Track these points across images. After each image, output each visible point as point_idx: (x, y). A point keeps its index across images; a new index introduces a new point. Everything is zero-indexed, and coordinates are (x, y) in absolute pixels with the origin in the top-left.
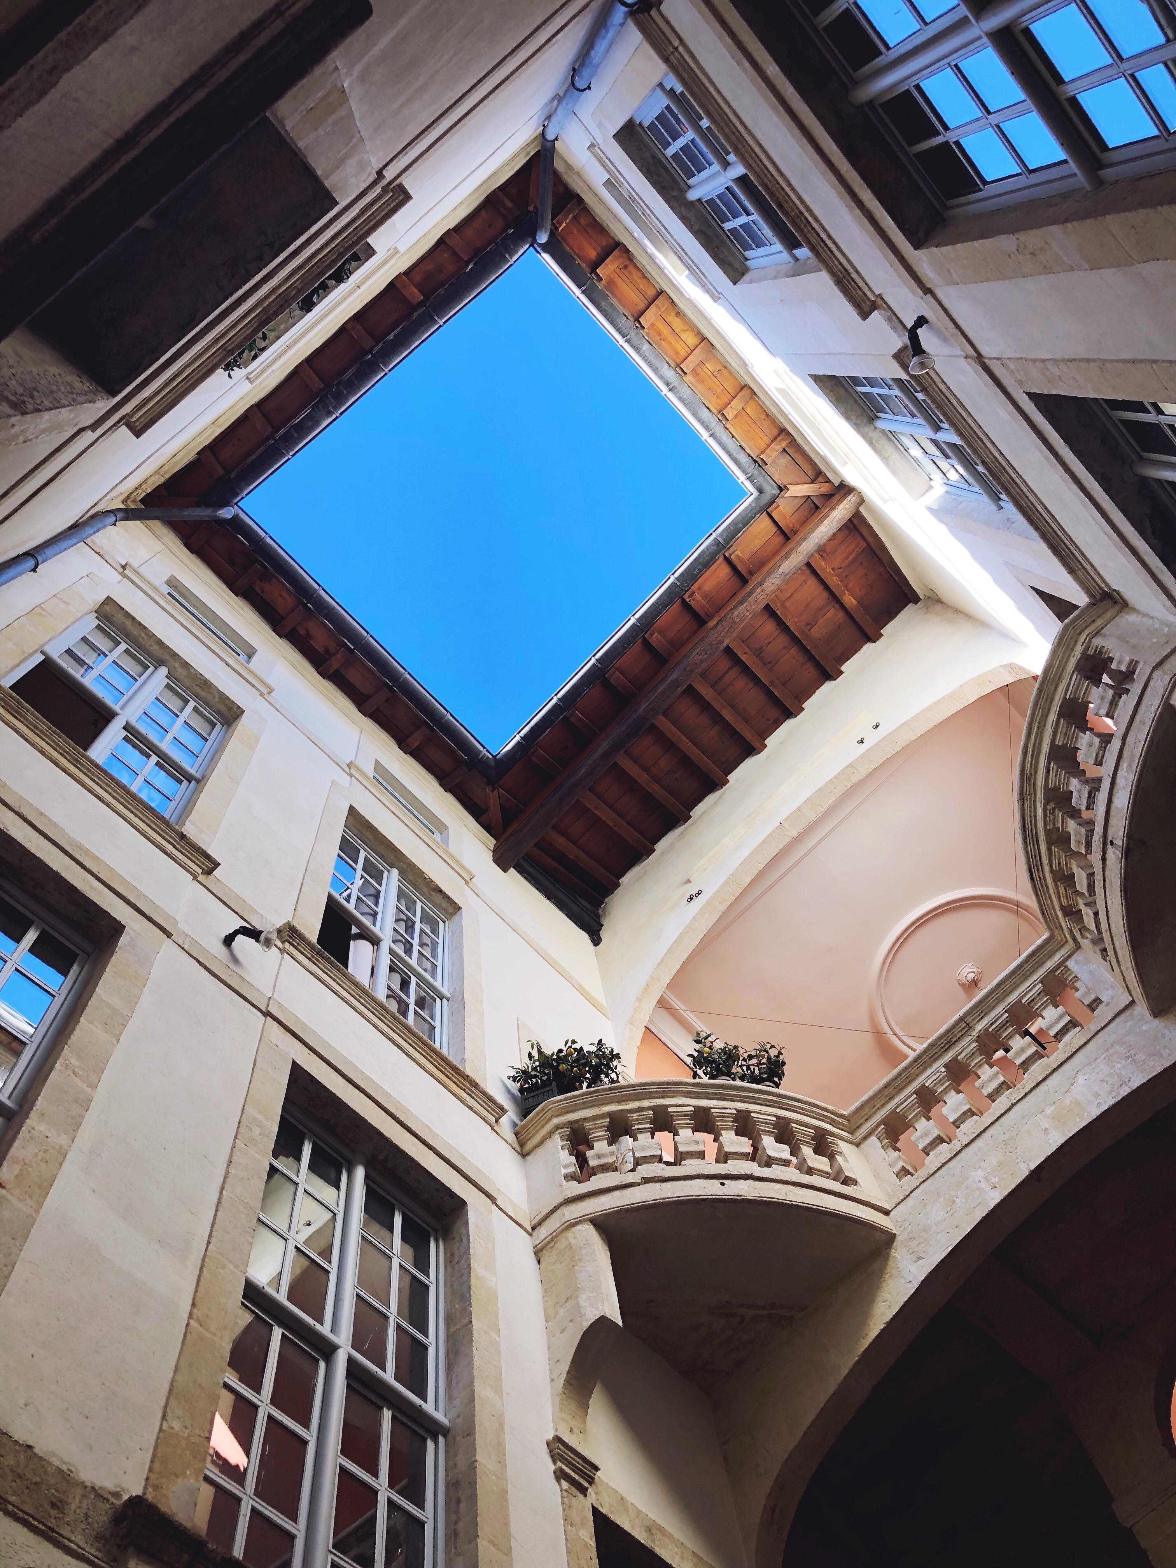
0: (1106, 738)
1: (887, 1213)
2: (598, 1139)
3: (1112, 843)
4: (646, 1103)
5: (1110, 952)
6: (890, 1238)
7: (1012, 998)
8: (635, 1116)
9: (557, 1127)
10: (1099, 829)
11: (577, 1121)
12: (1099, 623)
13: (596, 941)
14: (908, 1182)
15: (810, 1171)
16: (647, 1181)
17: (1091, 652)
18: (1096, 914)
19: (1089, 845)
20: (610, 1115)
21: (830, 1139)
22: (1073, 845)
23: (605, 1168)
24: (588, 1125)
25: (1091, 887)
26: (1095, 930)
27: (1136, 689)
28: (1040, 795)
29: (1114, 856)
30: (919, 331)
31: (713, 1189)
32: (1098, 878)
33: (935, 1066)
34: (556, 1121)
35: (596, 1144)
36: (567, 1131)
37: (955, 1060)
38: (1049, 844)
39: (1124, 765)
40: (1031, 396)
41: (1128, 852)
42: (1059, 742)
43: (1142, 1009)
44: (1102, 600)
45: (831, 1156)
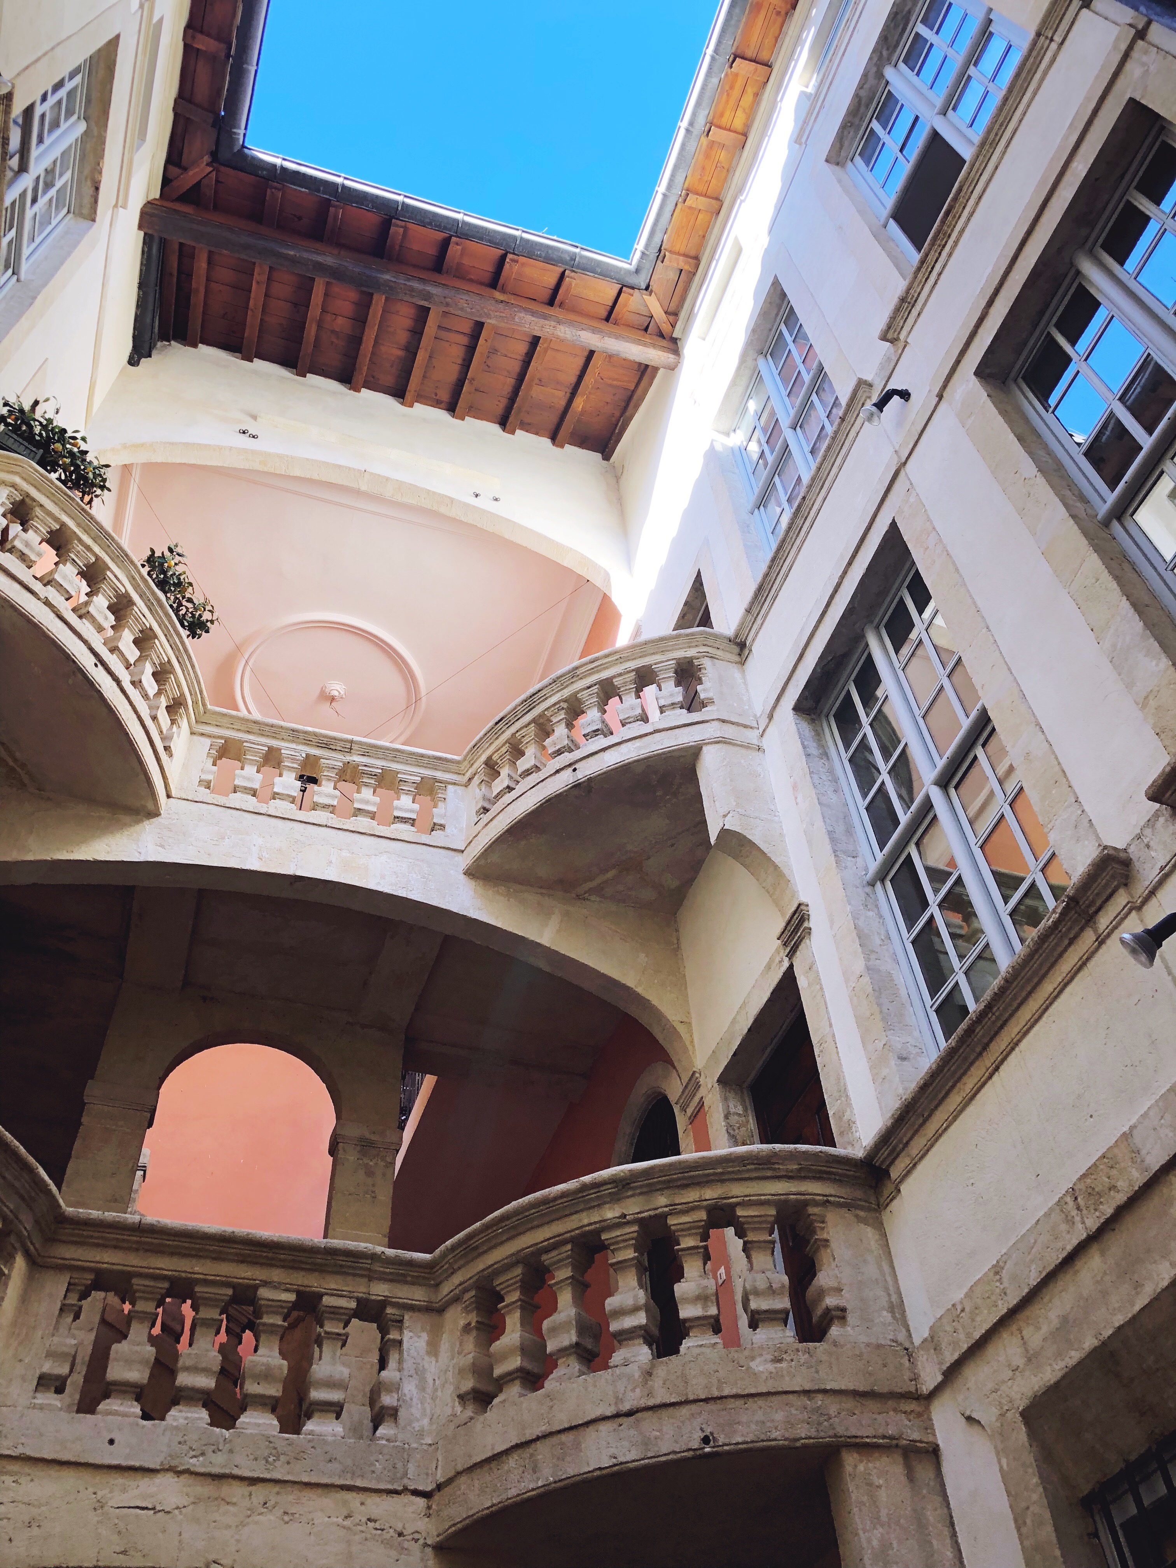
0: (644, 718)
1: (169, 796)
2: (37, 530)
3: (575, 770)
4: (97, 549)
5: (489, 815)
6: (154, 813)
7: (395, 766)
8: (80, 548)
9: (14, 486)
10: (577, 754)
11: (34, 500)
12: (719, 653)
13: (133, 361)
14: (203, 794)
15: (154, 718)
16: (47, 603)
17: (696, 662)
18: (510, 789)
19: (559, 752)
20: (63, 525)
21: (182, 710)
22: (547, 742)
23: (23, 557)
24: (38, 511)
25: (527, 773)
26: (495, 794)
27: (695, 717)
28: (566, 693)
29: (566, 779)
30: (896, 398)
31: (86, 661)
32: (541, 775)
33: (300, 747)
34: (17, 480)
35: (30, 532)
36: (19, 498)
37: (317, 758)
38: (534, 721)
39: (637, 743)
40: (893, 525)
41: (577, 786)
42: (616, 682)
43: (464, 861)
44: (737, 644)
45: (173, 722)
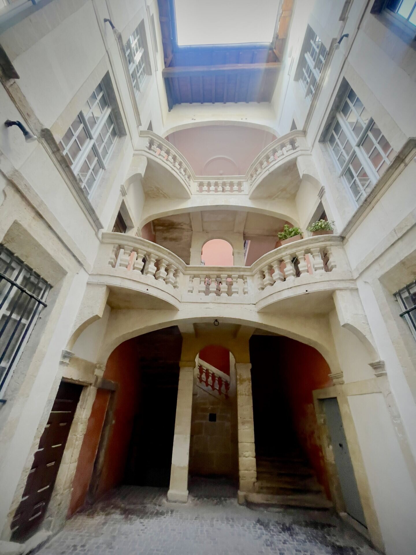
0: (283, 154)
1: (192, 194)
2: (155, 145)
3: (269, 170)
4: (168, 147)
5: (252, 185)
6: (190, 198)
7: (232, 180)
8: (164, 147)
9: (149, 137)
10: (269, 167)
11: (153, 139)
12: (300, 135)
13: (169, 111)
14: (198, 193)
15: (185, 179)
16: (160, 159)
17: (294, 139)
18: (256, 179)
19: (265, 168)
20: (160, 143)
21: (191, 177)
22: (263, 166)
23: (154, 151)
24: (155, 141)
25: (259, 174)
26: (253, 181)
27: (295, 151)
28: (265, 154)
29: (268, 173)
31: (170, 169)
32: (262, 173)
33: (213, 180)
34: (149, 135)
35: (154, 146)
36: (151, 139)
37: (217, 182)
38: (259, 163)
39: (282, 160)
41: (270, 174)
42: (276, 148)
43: (248, 197)
44: (304, 132)
45: (189, 180)
